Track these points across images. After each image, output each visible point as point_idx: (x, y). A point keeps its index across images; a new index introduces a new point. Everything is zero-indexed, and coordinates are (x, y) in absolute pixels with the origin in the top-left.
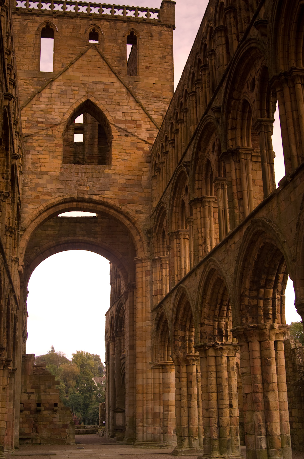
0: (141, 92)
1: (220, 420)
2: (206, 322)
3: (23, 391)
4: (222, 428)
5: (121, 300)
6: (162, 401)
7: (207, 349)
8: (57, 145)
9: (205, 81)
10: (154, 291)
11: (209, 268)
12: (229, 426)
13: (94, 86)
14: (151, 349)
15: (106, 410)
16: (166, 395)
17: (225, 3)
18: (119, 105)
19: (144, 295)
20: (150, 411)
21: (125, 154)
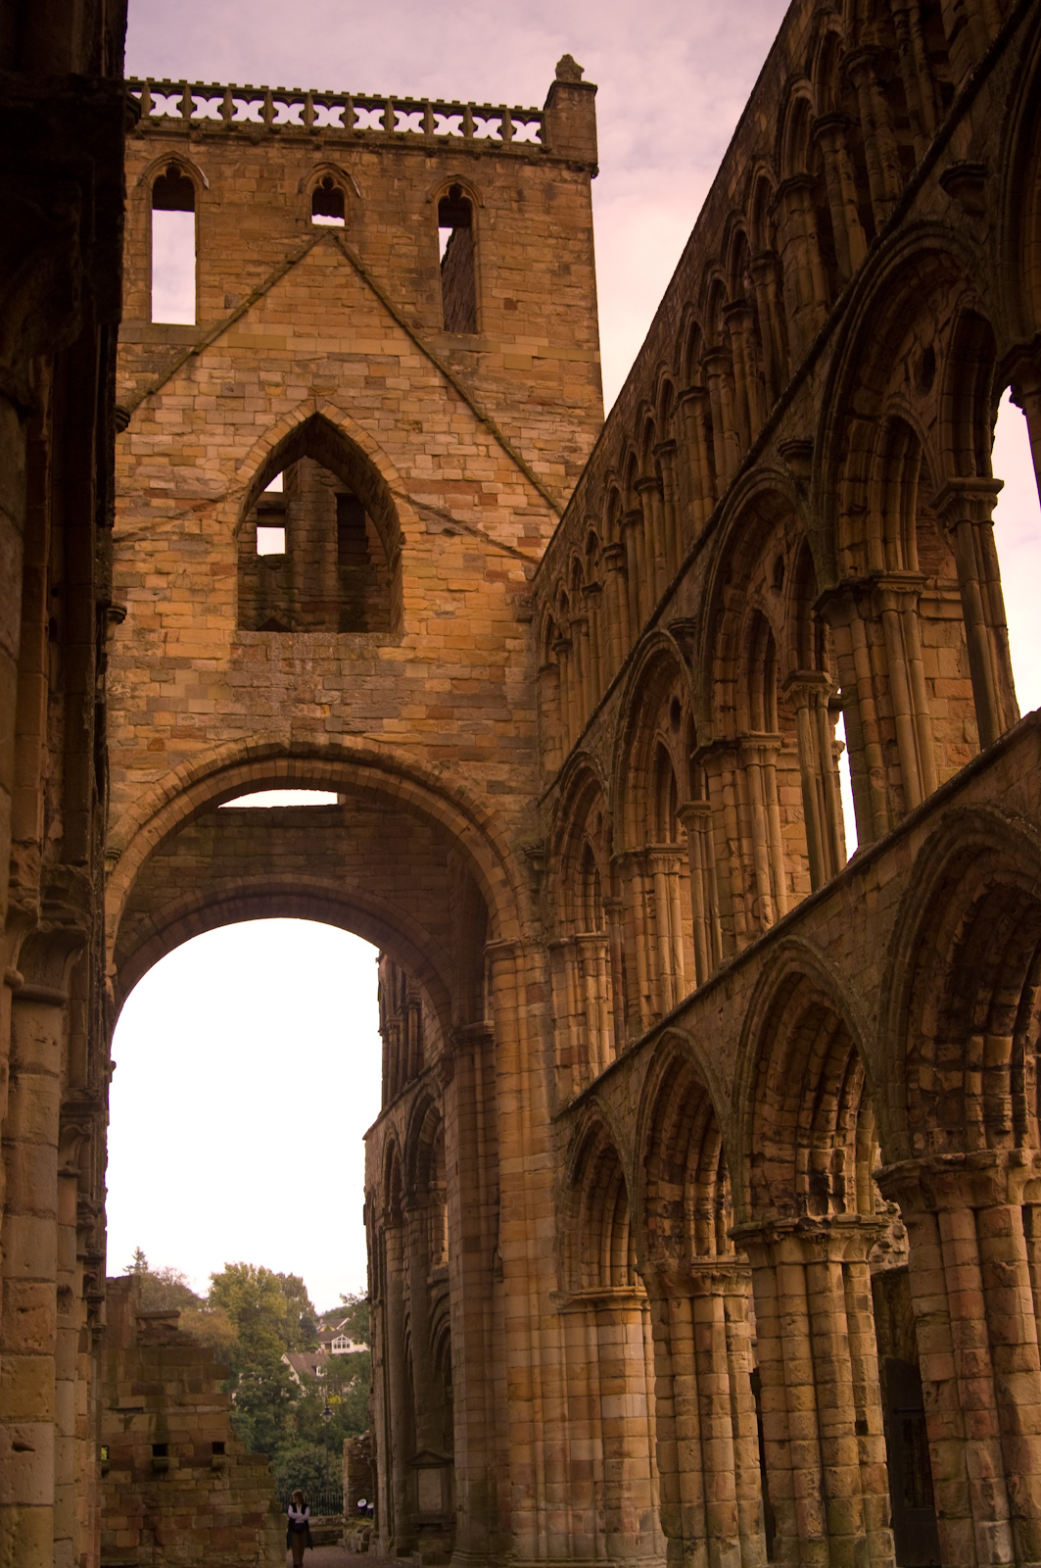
0: (494, 387)
1: (828, 1476)
2: (770, 1150)
3: (107, 1403)
4: (835, 1503)
5: (426, 1085)
6: (598, 1423)
7: (776, 1242)
8: (216, 570)
9: (741, 356)
10: (558, 1052)
11: (780, 972)
12: (859, 1497)
13: (335, 369)
14: (554, 1249)
15: (374, 1463)
16: (612, 1400)
17: (814, 102)
18: (421, 431)
19: (525, 1066)
20: (559, 1456)
21: (446, 594)
